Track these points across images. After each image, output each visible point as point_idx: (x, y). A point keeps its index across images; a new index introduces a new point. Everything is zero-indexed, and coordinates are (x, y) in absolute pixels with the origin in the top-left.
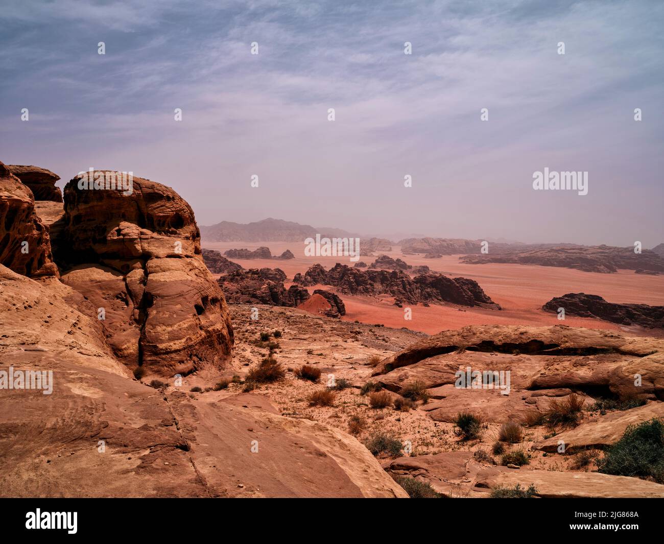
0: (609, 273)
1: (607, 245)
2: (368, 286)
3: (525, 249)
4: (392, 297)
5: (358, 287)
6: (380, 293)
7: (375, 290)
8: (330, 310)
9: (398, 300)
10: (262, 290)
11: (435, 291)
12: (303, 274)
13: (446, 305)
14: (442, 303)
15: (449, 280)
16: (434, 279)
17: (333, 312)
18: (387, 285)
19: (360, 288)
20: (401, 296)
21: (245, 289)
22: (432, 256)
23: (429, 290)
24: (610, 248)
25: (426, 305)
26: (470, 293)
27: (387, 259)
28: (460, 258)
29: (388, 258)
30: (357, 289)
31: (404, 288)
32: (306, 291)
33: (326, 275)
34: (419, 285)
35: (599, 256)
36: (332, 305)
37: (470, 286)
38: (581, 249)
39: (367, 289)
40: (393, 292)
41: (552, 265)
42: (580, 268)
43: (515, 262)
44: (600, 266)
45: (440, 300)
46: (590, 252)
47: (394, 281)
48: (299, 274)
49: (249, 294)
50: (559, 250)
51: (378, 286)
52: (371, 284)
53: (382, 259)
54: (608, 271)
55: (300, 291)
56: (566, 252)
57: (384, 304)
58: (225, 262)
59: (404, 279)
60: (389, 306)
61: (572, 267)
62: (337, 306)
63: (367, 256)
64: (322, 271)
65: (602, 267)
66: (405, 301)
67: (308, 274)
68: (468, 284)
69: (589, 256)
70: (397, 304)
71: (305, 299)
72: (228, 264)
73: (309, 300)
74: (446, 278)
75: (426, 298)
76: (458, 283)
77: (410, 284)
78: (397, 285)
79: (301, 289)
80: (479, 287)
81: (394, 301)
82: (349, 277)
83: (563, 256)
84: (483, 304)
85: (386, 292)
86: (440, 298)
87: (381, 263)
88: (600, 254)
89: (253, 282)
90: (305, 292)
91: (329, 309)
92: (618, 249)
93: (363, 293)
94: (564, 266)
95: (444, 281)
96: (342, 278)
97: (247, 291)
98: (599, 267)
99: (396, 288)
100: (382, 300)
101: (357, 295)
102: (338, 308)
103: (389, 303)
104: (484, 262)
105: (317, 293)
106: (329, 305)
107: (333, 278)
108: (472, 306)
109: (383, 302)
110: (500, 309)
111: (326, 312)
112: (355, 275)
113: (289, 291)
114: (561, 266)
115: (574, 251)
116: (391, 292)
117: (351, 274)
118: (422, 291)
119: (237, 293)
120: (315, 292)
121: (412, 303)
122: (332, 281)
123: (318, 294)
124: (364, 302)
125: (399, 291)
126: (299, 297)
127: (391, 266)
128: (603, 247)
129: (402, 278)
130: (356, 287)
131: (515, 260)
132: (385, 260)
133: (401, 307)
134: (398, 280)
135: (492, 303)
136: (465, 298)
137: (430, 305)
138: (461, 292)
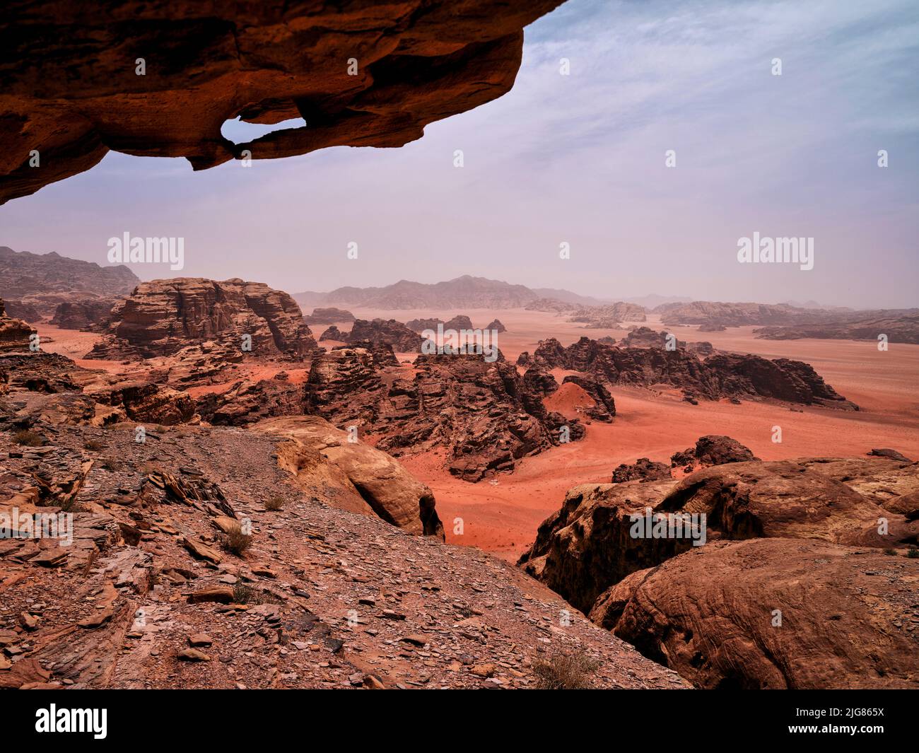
2: (636, 372)
3: (856, 317)
4: (676, 388)
5: (620, 372)
6: (654, 382)
7: (646, 377)
8: (595, 408)
9: (689, 394)
10: (491, 376)
11: (742, 380)
12: (531, 353)
13: (764, 401)
14: (758, 398)
15: (766, 363)
16: (740, 361)
17: (600, 411)
18: (664, 370)
19: (623, 374)
20: (692, 388)
21: (462, 373)
22: (710, 328)
23: (733, 378)
25: (735, 402)
26: (803, 383)
27: (647, 333)
28: (755, 332)
29: (649, 330)
30: (618, 376)
31: (693, 374)
32: (552, 377)
33: (565, 355)
34: (714, 370)
36: (596, 400)
37: (799, 372)
39: (635, 376)
40: (677, 382)
45: (753, 394)
47: (675, 364)
48: (526, 353)
49: (470, 381)
51: (649, 371)
52: (638, 369)
53: (639, 332)
55: (543, 378)
57: (665, 399)
58: (413, 336)
59: (691, 361)
60: (676, 403)
62: (604, 402)
63: (611, 328)
64: (560, 349)
66: (698, 395)
67: (539, 352)
68: (796, 369)
70: (689, 400)
71: (551, 390)
72: (416, 340)
73: (558, 392)
74: (762, 360)
75: (731, 391)
76: (782, 367)
77: (701, 368)
78: (681, 370)
79: (544, 375)
80: (815, 373)
81: (683, 396)
82: (605, 357)
84: (825, 401)
85: (665, 381)
86: (752, 390)
87: (636, 337)
89: (473, 363)
90: (550, 380)
91: (592, 406)
93: (629, 382)
95: (759, 364)
96: (591, 360)
97: (467, 377)
99: (680, 374)
100: (661, 393)
101: (619, 385)
102: (606, 405)
103: (673, 398)
104: (795, 336)
105: (570, 381)
106: (592, 399)
107: (578, 359)
108: (808, 404)
109: (664, 395)
110: (857, 409)
111: (588, 411)
112: (614, 355)
113: (526, 378)
116: (673, 380)
117: (608, 352)
118: (720, 379)
119: (452, 379)
120: (567, 380)
121: (711, 398)
122: (576, 364)
123: (571, 383)
124: (633, 396)
125: (687, 380)
126: (541, 387)
127: (654, 342)
129: (688, 359)
130: (617, 372)
131: (845, 334)
132: (643, 334)
133: (696, 403)
134: (681, 363)
135: (843, 399)
136: (797, 390)
137: (741, 401)
138: (790, 382)
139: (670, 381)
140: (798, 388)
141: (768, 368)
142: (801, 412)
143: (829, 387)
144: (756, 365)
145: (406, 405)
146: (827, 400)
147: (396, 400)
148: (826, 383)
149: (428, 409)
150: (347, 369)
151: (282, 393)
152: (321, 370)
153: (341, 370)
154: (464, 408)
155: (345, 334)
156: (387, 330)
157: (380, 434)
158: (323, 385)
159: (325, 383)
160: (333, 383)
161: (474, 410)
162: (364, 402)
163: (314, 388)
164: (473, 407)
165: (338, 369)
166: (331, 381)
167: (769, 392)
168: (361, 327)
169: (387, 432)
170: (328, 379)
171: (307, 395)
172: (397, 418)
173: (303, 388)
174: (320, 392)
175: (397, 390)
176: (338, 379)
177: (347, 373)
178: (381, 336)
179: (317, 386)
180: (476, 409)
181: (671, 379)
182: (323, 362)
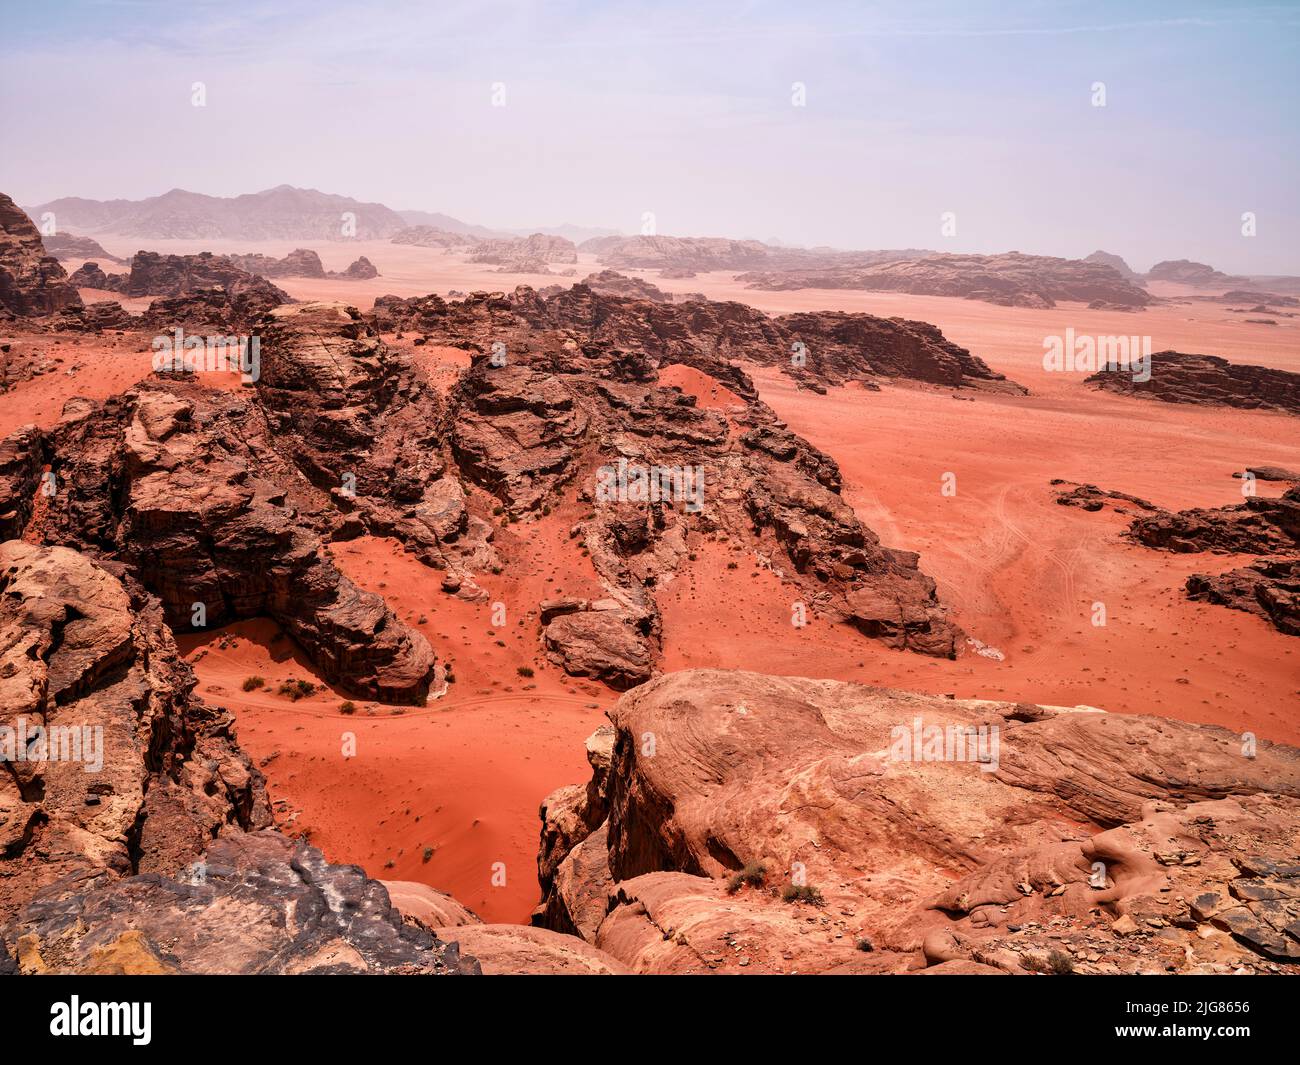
0: (1048, 308)
1: (1021, 252)
3: (869, 260)
9: (799, 377)
23: (837, 348)
24: (1031, 258)
25: (874, 387)
28: (738, 279)
35: (1015, 275)
36: (743, 397)
38: (978, 259)
41: (932, 293)
42: (990, 298)
43: (854, 286)
44: (1030, 293)
46: (997, 267)
50: (938, 262)
53: (601, 279)
54: (1046, 303)
56: (954, 267)
61: (973, 297)
65: (1034, 296)
69: (1000, 275)
70: (812, 387)
83: (949, 274)
84: (974, 381)
86: (868, 368)
88: (1018, 270)
92: (1046, 259)
94: (956, 294)
98: (1027, 296)
103: (783, 384)
106: (734, 395)
108: (959, 386)
110: (1027, 392)
112: (650, 313)
114: (951, 295)
115: (966, 264)
117: (637, 310)
128: (1014, 255)
130: (661, 342)
131: (855, 283)
132: (608, 281)
133: (823, 392)
134: (753, 326)
135: (1002, 378)
136: (940, 366)
137: (881, 387)
138: (930, 354)
139: (745, 355)
140: (941, 362)
141: (891, 332)
142: (972, 400)
143: (979, 361)
144: (869, 328)
145: (542, 437)
146: (980, 379)
147: (513, 425)
148: (972, 354)
149: (572, 441)
150: (370, 353)
151: (216, 418)
152: (308, 357)
153: (359, 355)
154: (672, 436)
155: (115, 279)
156: (203, 271)
157: (538, 517)
158: (335, 395)
159: (339, 391)
160: (355, 387)
161: (707, 443)
162: (419, 431)
163: (305, 403)
164: (697, 435)
165: (353, 353)
166: (349, 383)
167: (894, 370)
168: (149, 265)
169: (547, 512)
170: (341, 379)
171: (283, 420)
172: (544, 471)
173: (255, 401)
174: (335, 415)
175: (502, 400)
176: (363, 377)
177: (373, 361)
178: (193, 282)
179: (315, 398)
180: (712, 439)
181: (747, 353)
182: (301, 334)
